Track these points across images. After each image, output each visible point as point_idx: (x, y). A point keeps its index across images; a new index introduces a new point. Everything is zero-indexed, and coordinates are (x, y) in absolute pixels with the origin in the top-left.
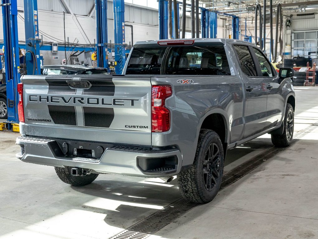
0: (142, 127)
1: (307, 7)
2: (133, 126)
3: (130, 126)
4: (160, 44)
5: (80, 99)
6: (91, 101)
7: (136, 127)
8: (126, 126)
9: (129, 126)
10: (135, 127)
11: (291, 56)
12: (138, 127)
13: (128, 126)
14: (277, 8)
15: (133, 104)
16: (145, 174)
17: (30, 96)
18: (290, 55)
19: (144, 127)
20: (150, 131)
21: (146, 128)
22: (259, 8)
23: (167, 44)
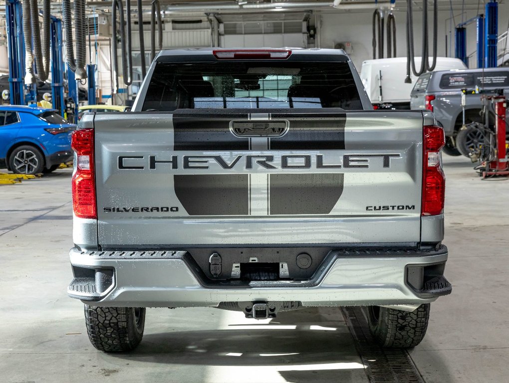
0: (403, 207)
1: (167, 10)
2: (384, 207)
3: (377, 208)
4: (219, 55)
5: (264, 159)
6: (290, 162)
7: (391, 208)
8: (367, 208)
9: (375, 207)
10: (388, 209)
11: (128, 96)
12: (393, 209)
13: (373, 208)
14: (151, 6)
15: (386, 164)
16: (420, 298)
17: (121, 158)
18: (126, 94)
19: (407, 207)
20: (418, 215)
21: (410, 208)
22: (119, 5)
23: (233, 56)
